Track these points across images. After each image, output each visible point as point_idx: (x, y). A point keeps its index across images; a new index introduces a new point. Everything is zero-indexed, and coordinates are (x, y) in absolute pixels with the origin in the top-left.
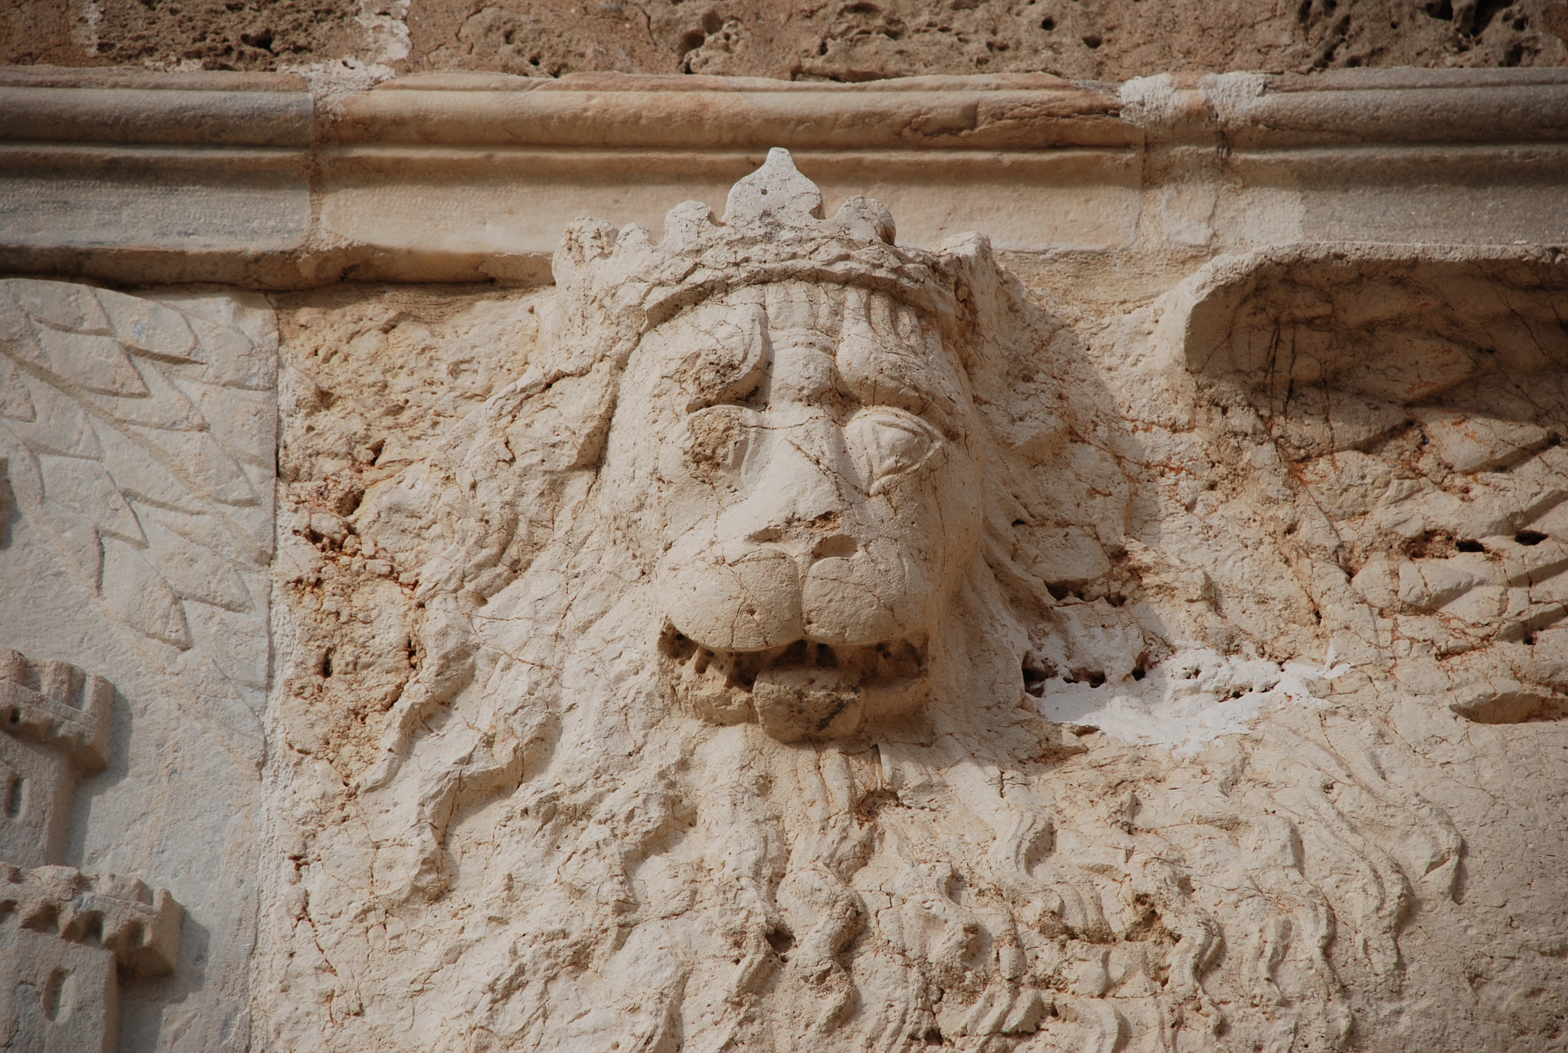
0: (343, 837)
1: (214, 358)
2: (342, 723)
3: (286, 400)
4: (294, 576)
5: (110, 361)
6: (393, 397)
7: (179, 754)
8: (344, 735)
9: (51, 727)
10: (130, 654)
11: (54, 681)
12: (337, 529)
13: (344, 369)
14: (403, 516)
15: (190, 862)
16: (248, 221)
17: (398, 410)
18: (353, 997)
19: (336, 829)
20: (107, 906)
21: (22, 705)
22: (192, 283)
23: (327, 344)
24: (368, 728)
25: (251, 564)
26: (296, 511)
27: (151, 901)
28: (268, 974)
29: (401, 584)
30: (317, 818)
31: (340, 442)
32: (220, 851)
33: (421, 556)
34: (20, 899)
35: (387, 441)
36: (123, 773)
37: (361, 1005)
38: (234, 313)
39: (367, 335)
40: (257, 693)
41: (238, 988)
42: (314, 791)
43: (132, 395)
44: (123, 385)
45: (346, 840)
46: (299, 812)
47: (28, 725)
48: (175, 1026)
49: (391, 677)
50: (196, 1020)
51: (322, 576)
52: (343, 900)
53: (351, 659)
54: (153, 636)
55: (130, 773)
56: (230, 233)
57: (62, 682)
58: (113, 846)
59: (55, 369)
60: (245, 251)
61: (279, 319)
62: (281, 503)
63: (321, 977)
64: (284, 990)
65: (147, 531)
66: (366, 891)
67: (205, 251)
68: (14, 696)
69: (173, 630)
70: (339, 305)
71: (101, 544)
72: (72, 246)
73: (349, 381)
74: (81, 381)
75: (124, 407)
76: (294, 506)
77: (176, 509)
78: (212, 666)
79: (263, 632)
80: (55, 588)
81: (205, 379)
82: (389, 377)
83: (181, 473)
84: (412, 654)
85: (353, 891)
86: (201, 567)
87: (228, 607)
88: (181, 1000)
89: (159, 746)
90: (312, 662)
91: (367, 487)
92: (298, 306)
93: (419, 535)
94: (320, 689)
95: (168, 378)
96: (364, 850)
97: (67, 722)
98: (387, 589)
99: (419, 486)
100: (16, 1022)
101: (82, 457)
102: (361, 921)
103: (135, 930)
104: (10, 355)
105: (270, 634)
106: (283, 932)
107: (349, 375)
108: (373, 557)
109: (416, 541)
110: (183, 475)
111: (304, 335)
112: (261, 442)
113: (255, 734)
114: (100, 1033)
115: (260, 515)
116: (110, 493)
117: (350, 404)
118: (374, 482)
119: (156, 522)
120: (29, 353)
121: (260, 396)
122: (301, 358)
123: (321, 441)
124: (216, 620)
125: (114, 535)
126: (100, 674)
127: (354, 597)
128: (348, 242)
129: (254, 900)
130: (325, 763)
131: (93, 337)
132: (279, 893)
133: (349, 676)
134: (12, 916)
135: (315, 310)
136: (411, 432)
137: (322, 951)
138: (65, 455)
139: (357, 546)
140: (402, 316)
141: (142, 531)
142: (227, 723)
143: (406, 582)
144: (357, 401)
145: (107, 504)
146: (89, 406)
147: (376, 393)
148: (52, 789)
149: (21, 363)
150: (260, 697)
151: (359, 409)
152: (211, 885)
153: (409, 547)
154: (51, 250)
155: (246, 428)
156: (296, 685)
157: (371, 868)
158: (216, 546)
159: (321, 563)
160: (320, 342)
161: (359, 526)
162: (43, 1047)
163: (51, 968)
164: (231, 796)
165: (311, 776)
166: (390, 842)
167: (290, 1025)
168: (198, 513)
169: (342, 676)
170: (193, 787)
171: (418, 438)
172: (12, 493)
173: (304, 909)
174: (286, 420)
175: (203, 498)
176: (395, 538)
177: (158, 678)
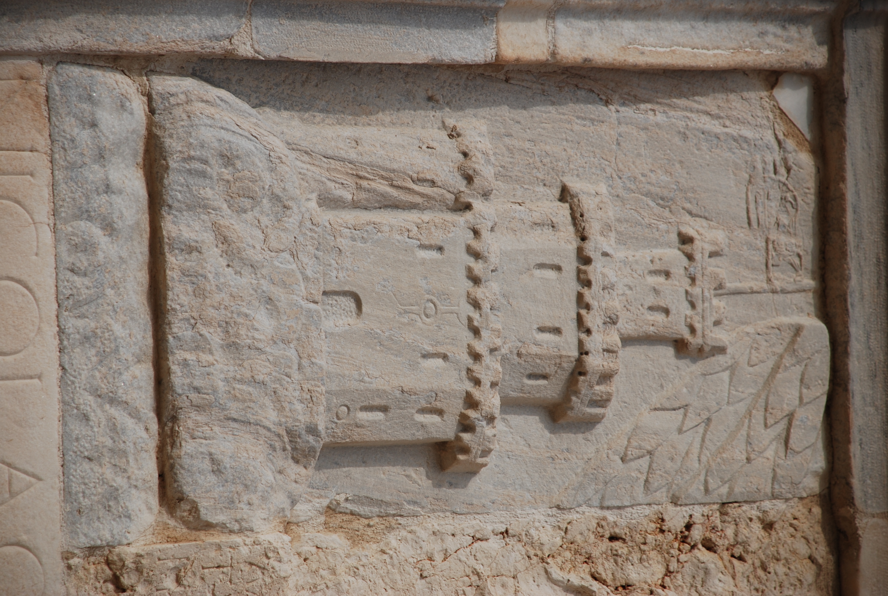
0: (519, 557)
1: (789, 463)
2: (583, 551)
3: (767, 505)
4: (666, 517)
5: (785, 406)
6: (772, 564)
7: (563, 461)
8: (576, 552)
9: (577, 393)
10: (618, 429)
11: (602, 392)
12: (694, 539)
13: (787, 536)
14: (703, 576)
15: (504, 473)
16: (870, 477)
17: (764, 568)
18: (431, 573)
19: (524, 553)
20: (479, 435)
21: (588, 377)
22: (832, 447)
23: (801, 525)
24: (580, 566)
25: (671, 492)
26: (703, 515)
27: (482, 456)
28: (442, 523)
29: (663, 578)
30: (529, 541)
31: (744, 537)
32: (510, 489)
33: (680, 589)
34: (482, 388)
35: (746, 564)
36: (552, 432)
37: (426, 577)
38: (816, 472)
39: (807, 547)
40: (598, 501)
41: (435, 507)
42: (545, 539)
43: (766, 419)
44: (771, 414)
45: (517, 559)
46: (533, 532)
47: (577, 381)
48: (414, 475)
49: (610, 576)
50: (417, 486)
51: (666, 533)
52: (484, 561)
53: (620, 552)
54: (629, 441)
55: (552, 435)
56: (863, 468)
57: (601, 397)
58: (512, 430)
59: (779, 376)
60: (853, 477)
61: (814, 496)
62: (707, 507)
63: (442, 553)
64: (434, 533)
65: (688, 433)
66: (489, 573)
67: (852, 455)
68: (593, 373)
69: (632, 452)
70: (824, 529)
71: (680, 408)
72: (851, 381)
73: (780, 539)
74: (773, 390)
75: (758, 415)
76: (706, 514)
77: (701, 448)
78: (613, 475)
79: (633, 502)
80: (654, 386)
81: (777, 459)
82: (783, 562)
83: (722, 449)
84: (624, 587)
85: (489, 566)
86: (669, 464)
87: (646, 481)
88: (428, 477)
89: (568, 450)
90: (617, 531)
91: (719, 554)
92: (822, 506)
93: (692, 586)
94: (602, 536)
95: (776, 438)
96: (512, 570)
97: (580, 401)
98: (659, 570)
99: (721, 584)
100: (415, 394)
101: (729, 394)
102: (473, 572)
103: (465, 450)
104: (786, 350)
105: (632, 506)
106: (466, 529)
107: (783, 539)
108: (678, 561)
109: (689, 585)
110: (721, 450)
111: (805, 511)
112: (742, 493)
113: (575, 503)
114: (410, 438)
115: (700, 496)
116: (709, 411)
117: (766, 541)
118: (722, 558)
119: (694, 437)
120: (787, 361)
121: (768, 490)
122: (792, 511)
123: (744, 526)
124: (639, 475)
125: (685, 415)
126: (607, 415)
127: (655, 552)
128: (861, 535)
129: (483, 511)
130: (560, 543)
131: (798, 395)
132: (487, 524)
133: (609, 552)
134: (472, 385)
135: (820, 516)
136: (751, 577)
137: (456, 552)
138: (730, 385)
139: (684, 551)
140: (819, 567)
141: (688, 430)
142: (581, 486)
143: (665, 581)
144: (768, 544)
145: (702, 410)
146: (758, 395)
147: (773, 555)
148: (542, 396)
149: (781, 357)
150: (596, 503)
151: (764, 546)
152: (491, 486)
153: (685, 581)
154: (847, 370)
155: (750, 484)
156: (604, 523)
157: (502, 575)
158: (681, 472)
159: (673, 532)
160: (802, 521)
161: (696, 551)
162: (402, 409)
163: (444, 408)
164: (540, 492)
165: (552, 536)
166: (517, 585)
167: (415, 538)
168: (699, 460)
169: (609, 548)
170: (545, 471)
171: (748, 581)
172: (707, 357)
173: (479, 539)
174: (755, 506)
175: (708, 463)
176: (690, 573)
177: (605, 446)
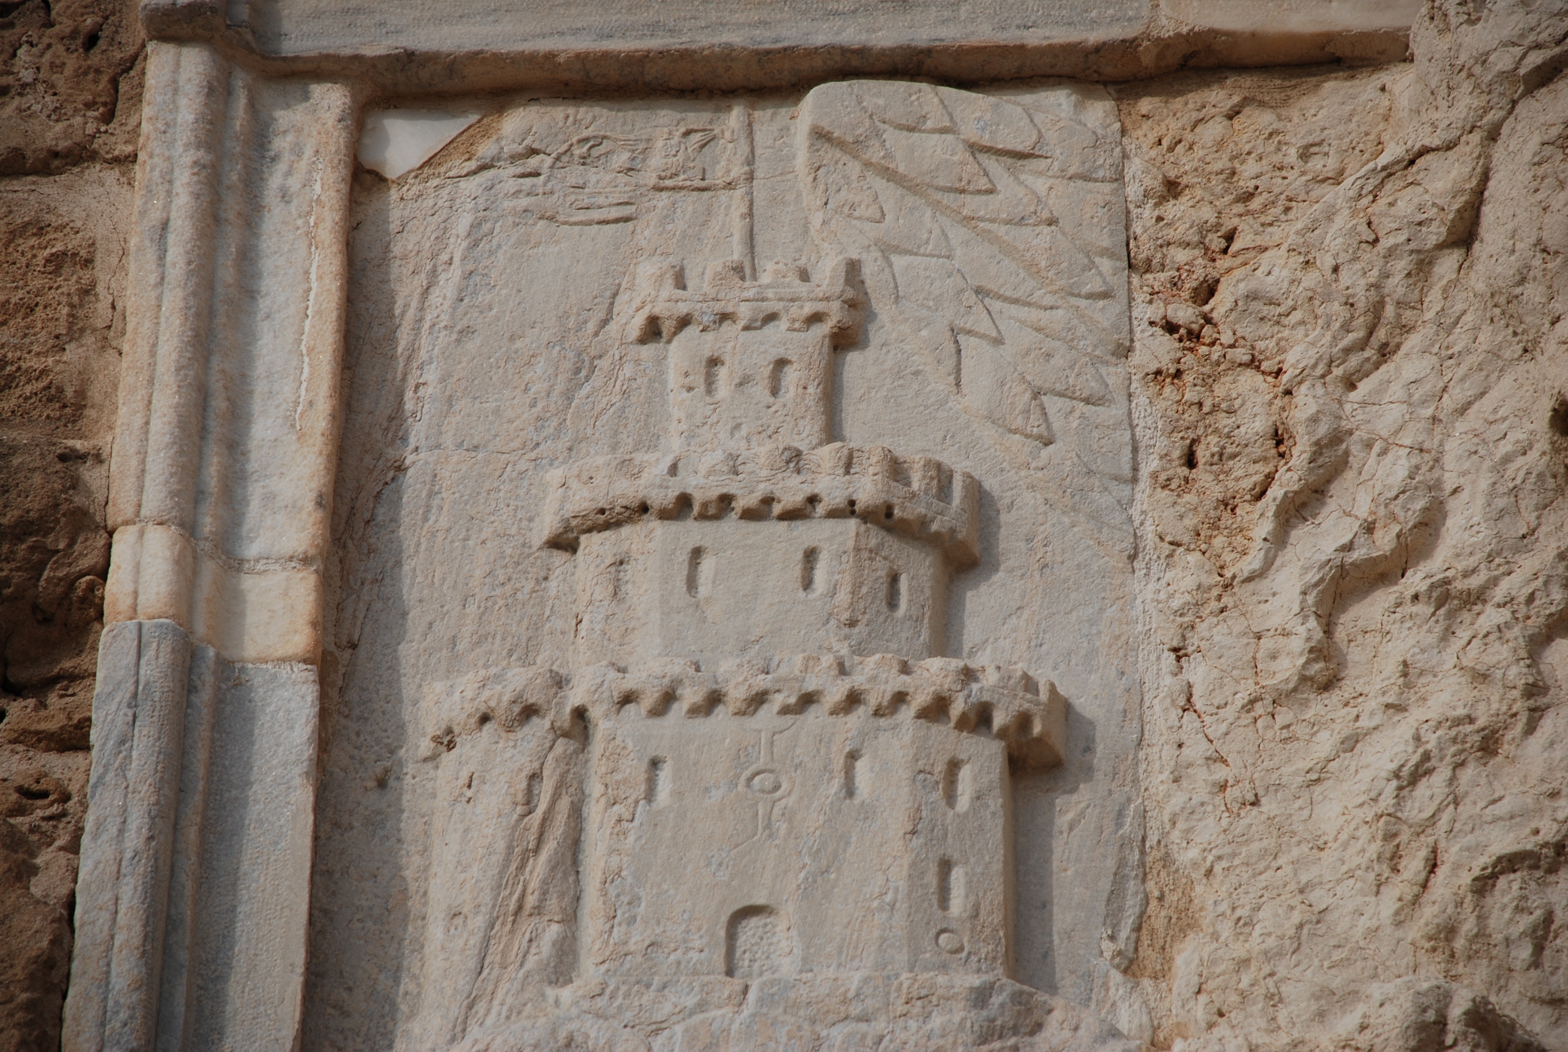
0: (1222, 628)
1: (1058, 152)
2: (1212, 514)
3: (1133, 191)
4: (1153, 367)
5: (955, 158)
6: (1241, 183)
7: (1049, 549)
8: (1215, 526)
9: (924, 522)
10: (992, 450)
11: (924, 477)
12: (1193, 319)
13: (1190, 157)
14: (1261, 303)
15: (1069, 655)
16: (1086, 11)
17: (1248, 197)
18: (1248, 786)
19: (1215, 620)
20: (996, 697)
21: (895, 501)
22: (1032, 77)
23: (1171, 133)
24: (1239, 519)
25: (1108, 357)
26: (1151, 302)
27: (1037, 692)
28: (1157, 765)
29: (1263, 373)
30: (1194, 610)
31: (1191, 231)
32: (1098, 644)
33: (1283, 343)
34: (911, 690)
35: (1240, 229)
36: (995, 568)
37: (1256, 795)
38: (1075, 106)
39: (1211, 122)
40: (1122, 486)
41: (1129, 778)
42: (1189, 582)
43: (979, 192)
44: (969, 182)
45: (1226, 631)
46: (1176, 603)
47: (903, 521)
48: (1070, 816)
49: (1258, 466)
50: (1090, 810)
51: (1182, 367)
52: (1228, 690)
53: (1216, 449)
54: (1015, 432)
55: (1002, 567)
56: (1069, 24)
57: (932, 478)
58: (991, 640)
59: (902, 169)
60: (1085, 41)
61: (1120, 110)
62: (1135, 295)
63: (1212, 767)
64: (1176, 781)
65: (1001, 328)
66: (1251, 682)
67: (1045, 43)
68: (888, 492)
69: (1035, 425)
70: (1180, 93)
71: (957, 342)
72: (913, 44)
73: (1196, 170)
74: (927, 179)
75: (971, 204)
76: (1149, 297)
77: (1029, 304)
78: (1076, 459)
79: (1125, 425)
80: (915, 386)
81: (1050, 173)
82: (1236, 164)
83: (1032, 268)
84: (1279, 442)
85: (1238, 682)
86: (1058, 361)
87: (1087, 401)
88: (1073, 790)
89: (1029, 540)
90: (1176, 454)
91: (1221, 275)
92: (1138, 96)
93: (1278, 323)
94: (1187, 480)
95: (1013, 174)
96: (1245, 641)
97: (939, 517)
98: (1248, 379)
99: (1276, 272)
100: (919, 810)
101: (933, 256)
102: (1248, 711)
103: (1024, 721)
104: (856, 157)
105: (1132, 427)
106: (1170, 723)
107: (1196, 164)
108: (1232, 346)
109: (1276, 328)
110: (1034, 270)
111: (1146, 125)
112: (1112, 233)
113: (1125, 527)
114: (1000, 821)
115: (1115, 308)
116: (962, 291)
117: (1199, 193)
118: (1229, 270)
119: (1010, 318)
120: (875, 154)
121: (1107, 188)
122: (1145, 148)
123: (1171, 231)
124: (1077, 414)
125: (969, 332)
126: (968, 470)
127: (1216, 387)
128: (1189, 27)
129: (1137, 692)
130: (1198, 554)
131: (937, 136)
132: (1162, 684)
133: (1215, 467)
134: (904, 707)
135: (1156, 99)
136: (1263, 219)
137: (1211, 742)
138: (916, 254)
139: (1215, 335)
140: (1246, 102)
141: (997, 327)
142: (1095, 517)
143: (1268, 370)
144: (1205, 189)
145: (961, 302)
146: (936, 205)
147: (1224, 181)
148: (929, 584)
149: (868, 164)
150: (1126, 490)
151: (1208, 197)
152: (1093, 677)
153: (1269, 335)
154: (893, 50)
155: (1095, 220)
156: (1162, 477)
157: (1254, 658)
158: (1072, 340)
159: (1179, 354)
160: (1164, 131)
161: (1215, 315)
162: (946, 835)
163: (947, 758)
164: (1104, 590)
165: (1186, 568)
166: (1272, 632)
167: (1185, 815)
168: (1051, 308)
169: (1208, 468)
170: (1066, 580)
171: (1271, 225)
172: (866, 294)
173: (1189, 700)
174: (1135, 212)
175: (1056, 292)
176: (1254, 327)
177: (1023, 473)
